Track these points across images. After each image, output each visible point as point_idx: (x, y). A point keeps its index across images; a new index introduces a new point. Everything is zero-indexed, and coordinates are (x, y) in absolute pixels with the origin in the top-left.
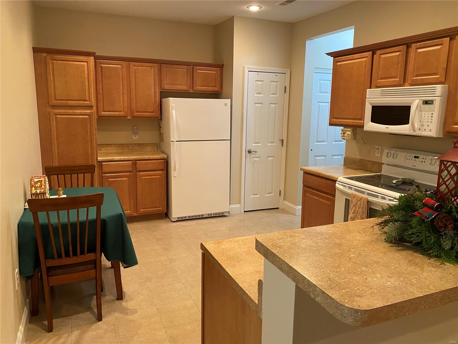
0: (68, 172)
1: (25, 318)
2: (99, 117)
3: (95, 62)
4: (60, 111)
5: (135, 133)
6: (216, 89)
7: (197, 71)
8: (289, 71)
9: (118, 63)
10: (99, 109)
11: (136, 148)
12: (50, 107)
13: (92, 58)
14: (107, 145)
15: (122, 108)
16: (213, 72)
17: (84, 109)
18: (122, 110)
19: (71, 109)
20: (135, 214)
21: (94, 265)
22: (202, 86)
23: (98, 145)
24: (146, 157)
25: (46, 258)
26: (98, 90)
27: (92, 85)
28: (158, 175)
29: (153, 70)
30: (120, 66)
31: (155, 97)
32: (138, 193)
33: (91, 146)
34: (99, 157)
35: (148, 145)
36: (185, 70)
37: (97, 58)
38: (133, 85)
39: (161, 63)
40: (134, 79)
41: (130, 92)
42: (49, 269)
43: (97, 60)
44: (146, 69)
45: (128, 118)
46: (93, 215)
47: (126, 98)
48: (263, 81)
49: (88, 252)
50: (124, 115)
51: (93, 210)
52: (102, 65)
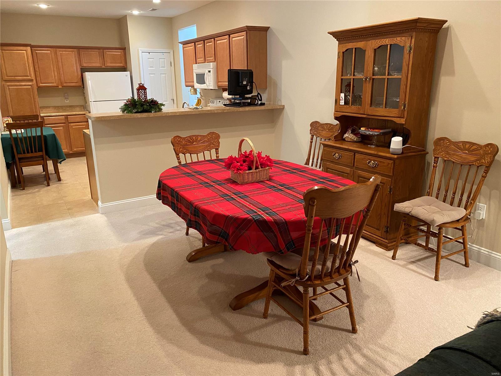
0: (22, 119)
1: (10, 189)
2: (38, 87)
3: (31, 49)
4: (11, 84)
5: (66, 99)
6: (121, 65)
7: (106, 53)
8: (172, 51)
9: (48, 49)
10: (38, 82)
11: (68, 109)
12: (4, 81)
13: (29, 48)
14: (47, 107)
15: (54, 81)
16: (118, 53)
17: (27, 82)
18: (55, 82)
19: (18, 82)
20: (71, 152)
21: (42, 159)
22: (111, 63)
23: (40, 107)
24: (74, 113)
25: (18, 154)
26: (36, 69)
27: (31, 65)
28: (84, 125)
29: (73, 54)
30: (49, 52)
31: (77, 72)
32: (71, 138)
33: (35, 106)
34: (42, 114)
35: (77, 106)
36: (98, 53)
37: (32, 47)
38: (60, 64)
39: (79, 48)
40: (60, 61)
41: (58, 69)
42: (20, 159)
43: (32, 48)
44: (68, 53)
45: (60, 87)
46: (39, 134)
47: (56, 73)
48: (153, 59)
49: (39, 152)
50: (56, 86)
51: (39, 129)
52: (36, 52)
